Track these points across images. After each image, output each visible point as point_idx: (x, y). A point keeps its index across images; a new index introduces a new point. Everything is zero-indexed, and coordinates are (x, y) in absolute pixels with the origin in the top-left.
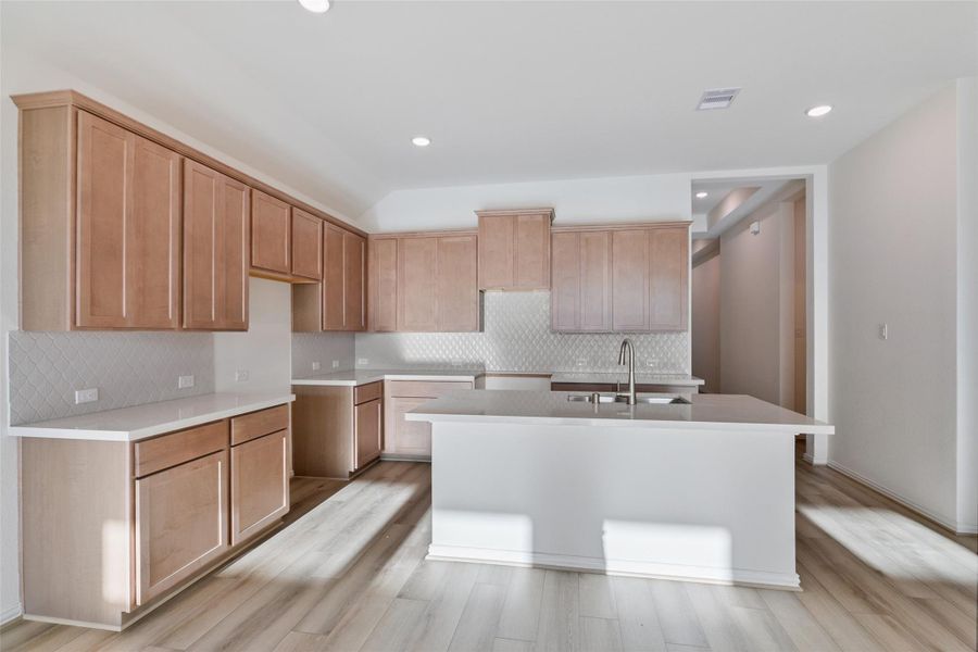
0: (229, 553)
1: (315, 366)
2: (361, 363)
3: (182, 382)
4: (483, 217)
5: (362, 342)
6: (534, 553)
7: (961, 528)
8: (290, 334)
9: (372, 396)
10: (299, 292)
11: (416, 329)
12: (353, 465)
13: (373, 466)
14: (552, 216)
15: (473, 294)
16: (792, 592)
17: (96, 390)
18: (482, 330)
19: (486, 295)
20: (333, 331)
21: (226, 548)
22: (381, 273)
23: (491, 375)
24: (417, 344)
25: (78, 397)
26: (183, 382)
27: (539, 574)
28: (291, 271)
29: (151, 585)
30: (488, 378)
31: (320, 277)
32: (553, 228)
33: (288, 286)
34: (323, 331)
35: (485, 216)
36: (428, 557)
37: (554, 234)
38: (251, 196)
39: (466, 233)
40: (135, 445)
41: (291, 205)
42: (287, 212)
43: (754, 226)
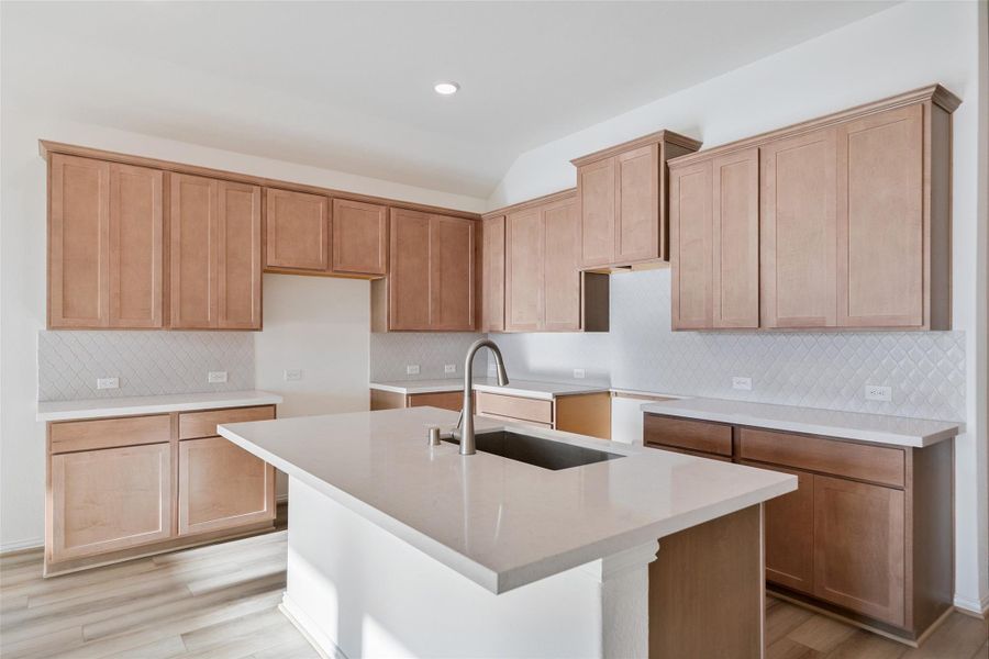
3: (211, 378)
6: (337, 648)
8: (368, 335)
10: (376, 288)
15: (576, 279)
17: (116, 379)
19: (613, 277)
21: (167, 535)
22: (492, 258)
23: (616, 394)
25: (101, 384)
26: (214, 377)
28: (332, 267)
29: (66, 546)
30: (614, 399)
31: (383, 271)
32: (671, 163)
33: (367, 283)
34: (389, 330)
35: (583, 164)
36: (280, 606)
37: (672, 173)
38: (263, 195)
39: (567, 194)
40: (52, 425)
41: (331, 198)
42: (322, 206)
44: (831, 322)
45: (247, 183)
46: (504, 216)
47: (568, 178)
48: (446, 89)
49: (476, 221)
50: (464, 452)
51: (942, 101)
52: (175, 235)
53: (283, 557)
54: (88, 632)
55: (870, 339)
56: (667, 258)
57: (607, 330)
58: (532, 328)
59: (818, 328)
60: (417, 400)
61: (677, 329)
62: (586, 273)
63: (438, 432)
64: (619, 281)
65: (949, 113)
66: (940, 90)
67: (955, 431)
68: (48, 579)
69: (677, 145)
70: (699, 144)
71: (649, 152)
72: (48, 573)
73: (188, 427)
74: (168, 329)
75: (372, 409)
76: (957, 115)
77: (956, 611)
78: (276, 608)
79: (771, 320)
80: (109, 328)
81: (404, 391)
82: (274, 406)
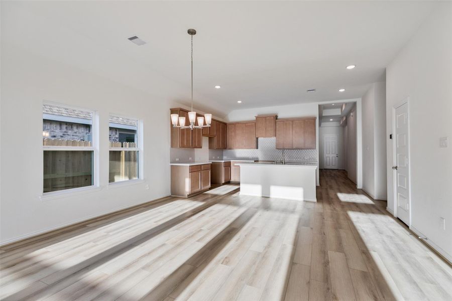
1: (214, 158)
2: (225, 157)
4: (257, 118)
5: (225, 152)
7: (375, 198)
8: (208, 150)
9: (228, 165)
10: (210, 139)
11: (239, 148)
12: (223, 182)
13: (228, 182)
14: (276, 117)
15: (255, 139)
16: (314, 203)
17: (179, 159)
18: (257, 148)
19: (259, 139)
20: (218, 149)
22: (230, 133)
24: (240, 152)
26: (190, 159)
27: (263, 198)
31: (215, 135)
32: (276, 120)
40: (190, 167)
43: (352, 114)
44: (303, 148)
48: (240, 102)
56: (276, 136)
61: (277, 149)
65: (315, 121)
66: (315, 118)
72: (188, 196)
79: (294, 147)
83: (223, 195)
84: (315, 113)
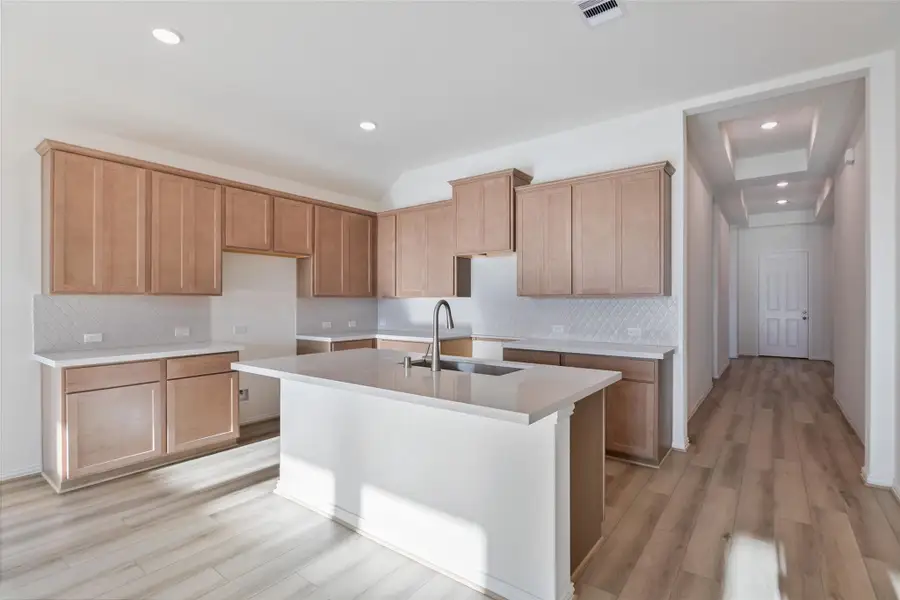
0: (160, 458)
1: (326, 325)
2: (381, 324)
3: (177, 332)
4: (455, 186)
5: (382, 306)
6: (336, 506)
8: (294, 299)
10: (301, 264)
17: (100, 334)
19: (473, 261)
21: (159, 453)
22: (386, 245)
23: (476, 339)
25: (86, 337)
28: (273, 248)
29: (80, 466)
30: (474, 342)
31: (310, 252)
32: (517, 189)
33: (294, 260)
34: (314, 296)
35: (457, 185)
36: (275, 491)
37: (519, 197)
38: (223, 192)
39: (443, 204)
40: (65, 370)
41: (273, 196)
42: (266, 202)
43: (849, 155)
44: (613, 291)
45: (211, 181)
46: (396, 215)
47: (446, 193)
48: (368, 126)
49: (373, 217)
50: (434, 369)
51: (668, 169)
52: (155, 220)
53: (277, 455)
54: (130, 522)
55: (629, 301)
56: (515, 250)
57: (469, 296)
58: (418, 295)
59: (604, 295)
60: (339, 346)
61: (520, 295)
62: (458, 258)
63: (410, 359)
64: (477, 263)
65: (670, 176)
66: (668, 164)
67: (673, 352)
68: (64, 494)
69: (520, 178)
70: (531, 178)
71: (503, 181)
72: (62, 488)
73: (173, 370)
74: (150, 294)
75: (298, 354)
76: (673, 177)
77: (673, 450)
78: (271, 493)
79: (579, 290)
80: (103, 293)
81: (329, 340)
82: (237, 352)
83: (198, 493)
84: (673, 148)
